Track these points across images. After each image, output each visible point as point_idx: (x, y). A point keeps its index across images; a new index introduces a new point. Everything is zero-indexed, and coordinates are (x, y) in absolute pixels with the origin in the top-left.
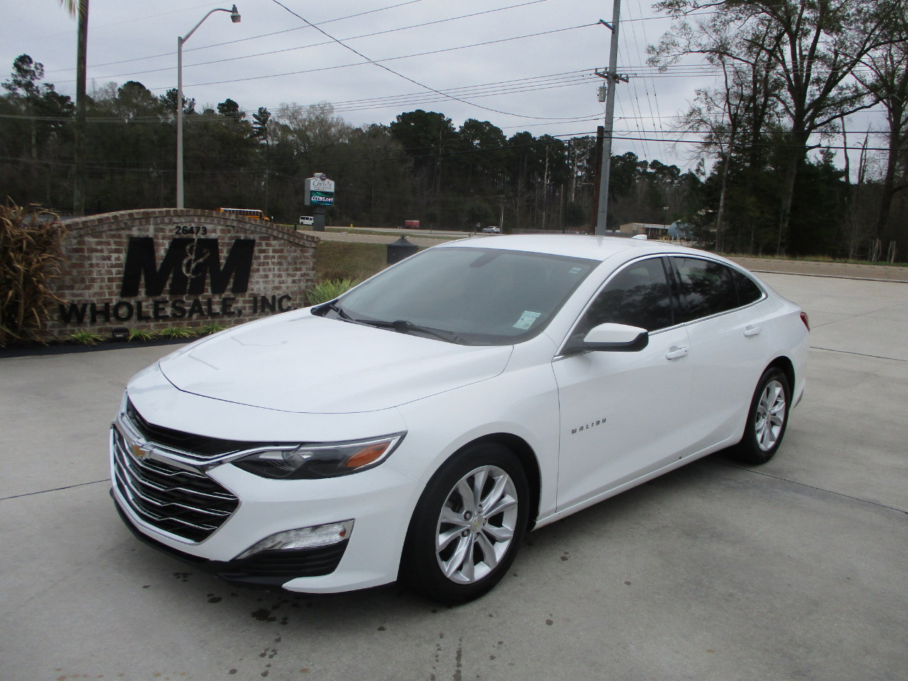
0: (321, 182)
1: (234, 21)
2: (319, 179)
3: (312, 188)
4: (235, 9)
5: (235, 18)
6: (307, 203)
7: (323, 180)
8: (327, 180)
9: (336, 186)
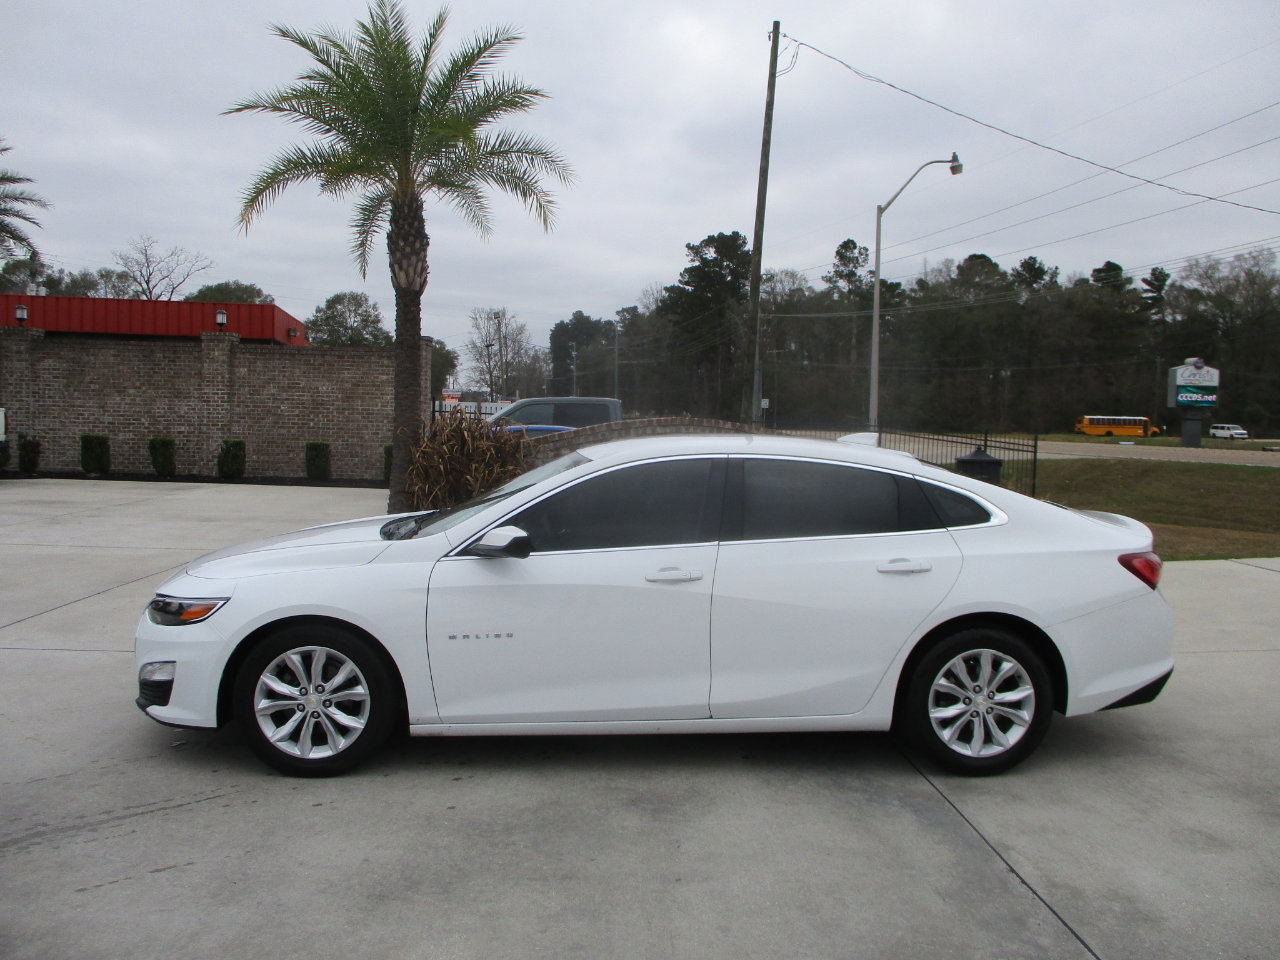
0: (1195, 371)
1: (954, 173)
2: (1192, 368)
3: (1180, 381)
4: (955, 158)
5: (956, 169)
6: (1171, 404)
7: (1198, 368)
8: (1206, 368)
9: (1222, 377)
